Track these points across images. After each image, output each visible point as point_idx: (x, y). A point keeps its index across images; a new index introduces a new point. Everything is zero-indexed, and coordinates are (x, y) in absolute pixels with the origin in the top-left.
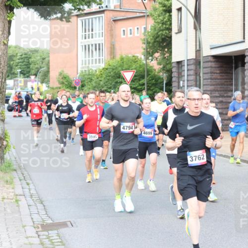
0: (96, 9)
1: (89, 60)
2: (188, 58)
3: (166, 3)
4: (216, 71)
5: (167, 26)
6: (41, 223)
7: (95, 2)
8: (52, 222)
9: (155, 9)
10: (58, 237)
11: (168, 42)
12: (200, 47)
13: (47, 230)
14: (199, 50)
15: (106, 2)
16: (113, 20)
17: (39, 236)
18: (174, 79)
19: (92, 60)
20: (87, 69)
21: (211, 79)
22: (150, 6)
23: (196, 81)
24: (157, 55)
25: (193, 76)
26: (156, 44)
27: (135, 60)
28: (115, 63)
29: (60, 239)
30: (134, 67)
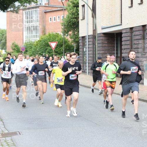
0: (34, 5)
1: (30, 36)
2: (89, 35)
3: (75, 1)
4: (105, 42)
5: (75, 16)
6: (2, 133)
7: (33, 1)
8: (8, 132)
9: (69, 6)
10: (11, 141)
11: (77, 25)
12: (95, 28)
13: (5, 137)
14: (95, 30)
15: (39, 1)
16: (44, 12)
18: (80, 47)
19: (32, 36)
20: (29, 41)
21: (102, 47)
22: (66, 3)
23: (93, 48)
24: (70, 33)
25: (91, 45)
26: (69, 26)
27: (57, 35)
28: (45, 37)
29: (12, 142)
30: (57, 39)
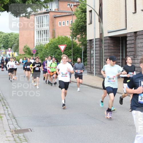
0: (45, 11)
1: (41, 39)
2: (96, 38)
3: (83, 7)
4: (111, 45)
5: (84, 20)
6: (15, 129)
8: (20, 129)
9: (77, 11)
10: (24, 137)
11: (84, 29)
12: (102, 32)
13: (18, 134)
14: (102, 34)
15: (50, 7)
16: (54, 17)
17: (13, 136)
18: (88, 50)
19: (42, 39)
20: (39, 44)
21: (108, 49)
22: (74, 9)
23: (100, 51)
24: (78, 36)
25: (98, 48)
26: (77, 30)
27: (66, 39)
28: (55, 40)
30: (65, 42)
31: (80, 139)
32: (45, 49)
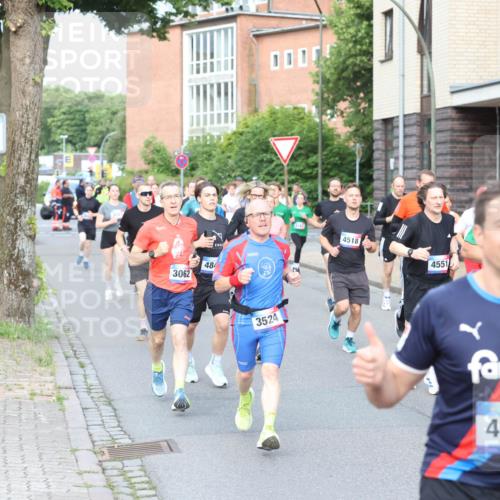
0: (222, 13)
1: (205, 117)
2: (406, 113)
4: (461, 138)
5: (364, 47)
6: (109, 444)
8: (130, 442)
9: (339, 13)
10: (142, 473)
11: (365, 79)
12: (429, 90)
13: (121, 459)
14: (429, 96)
16: (254, 36)
17: (104, 470)
18: (376, 155)
19: (212, 116)
20: (201, 135)
21: (452, 154)
22: (330, 5)
23: (421, 158)
24: (342, 105)
25: (415, 149)
26: (341, 83)
27: (299, 115)
28: (258, 121)
29: (146, 476)
30: (297, 129)
31: (348, 480)
32: (223, 152)
